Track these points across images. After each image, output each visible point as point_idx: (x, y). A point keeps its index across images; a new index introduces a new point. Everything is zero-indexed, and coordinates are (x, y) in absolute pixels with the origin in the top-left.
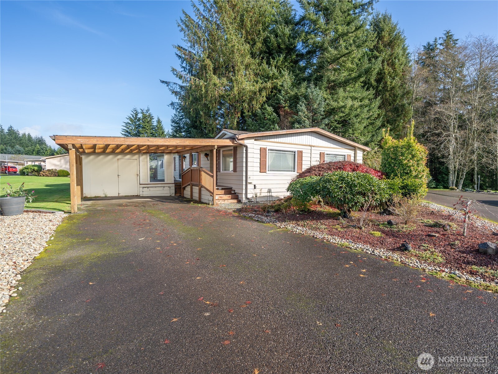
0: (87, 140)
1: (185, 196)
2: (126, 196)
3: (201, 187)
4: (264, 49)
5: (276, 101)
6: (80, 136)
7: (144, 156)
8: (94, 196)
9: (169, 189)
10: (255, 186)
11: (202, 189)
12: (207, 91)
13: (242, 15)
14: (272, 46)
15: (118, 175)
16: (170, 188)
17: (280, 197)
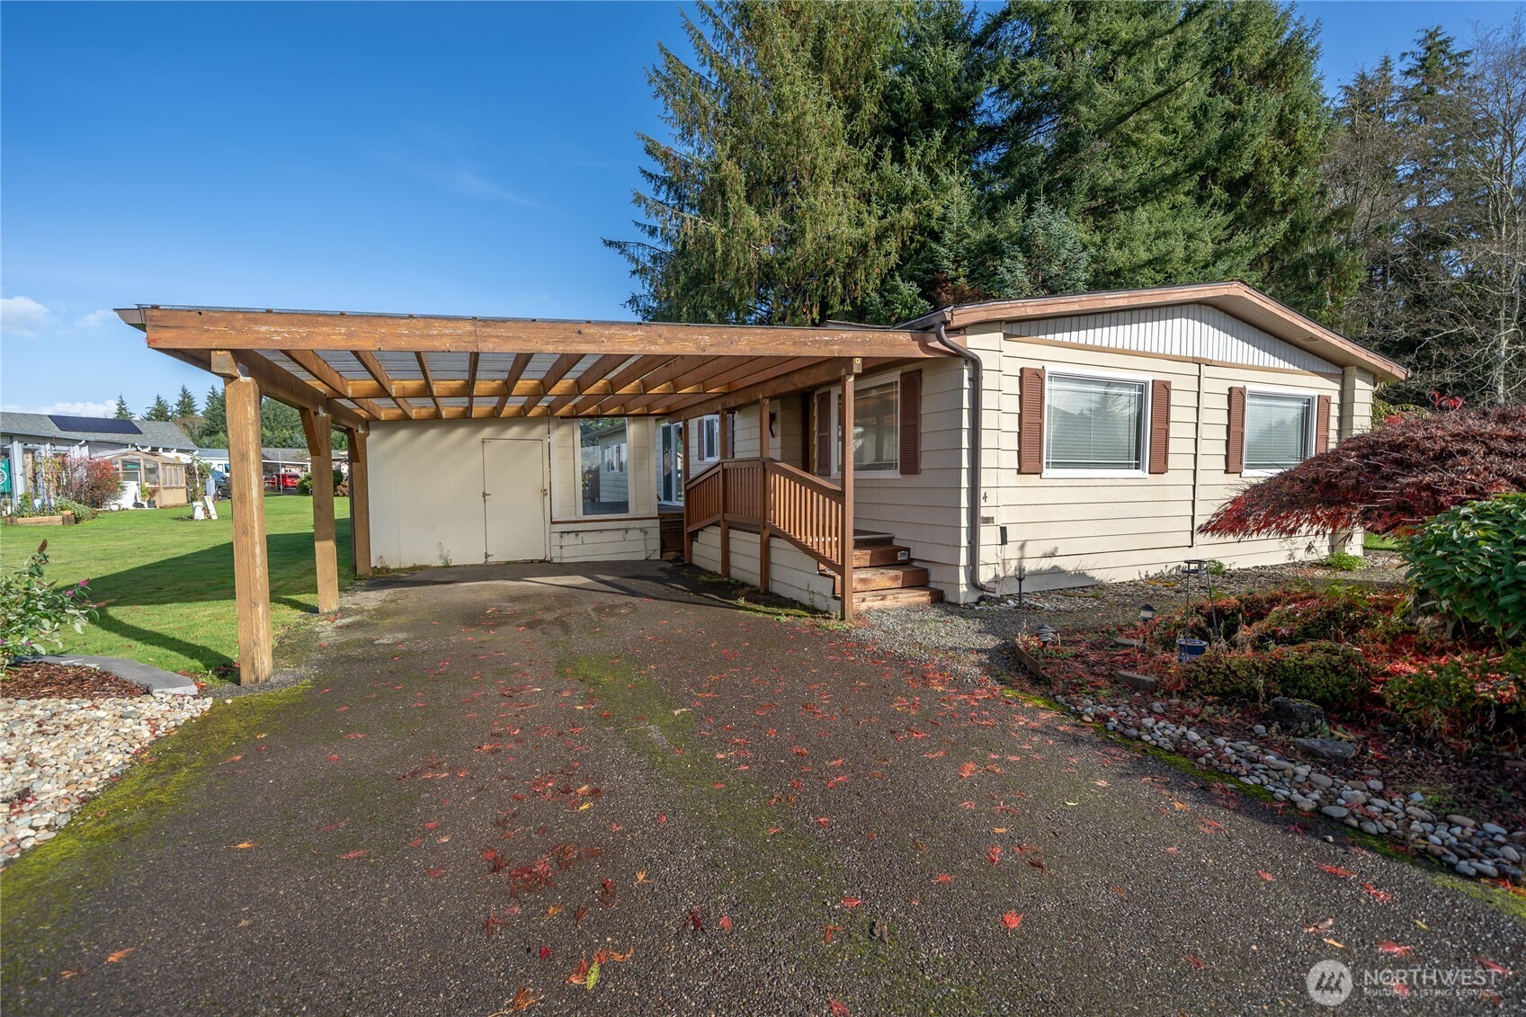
0: (303, 331)
1: (697, 560)
2: (508, 563)
3: (771, 535)
4: (885, 119)
5: (925, 266)
6: (269, 311)
7: (564, 430)
8: (409, 565)
9: (642, 536)
10: (1003, 530)
11: (775, 542)
12: (726, 254)
13: (821, 31)
14: (908, 111)
15: (484, 495)
16: (646, 533)
17: (1090, 574)
